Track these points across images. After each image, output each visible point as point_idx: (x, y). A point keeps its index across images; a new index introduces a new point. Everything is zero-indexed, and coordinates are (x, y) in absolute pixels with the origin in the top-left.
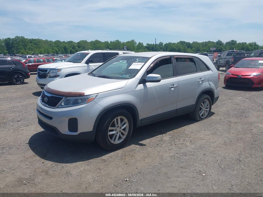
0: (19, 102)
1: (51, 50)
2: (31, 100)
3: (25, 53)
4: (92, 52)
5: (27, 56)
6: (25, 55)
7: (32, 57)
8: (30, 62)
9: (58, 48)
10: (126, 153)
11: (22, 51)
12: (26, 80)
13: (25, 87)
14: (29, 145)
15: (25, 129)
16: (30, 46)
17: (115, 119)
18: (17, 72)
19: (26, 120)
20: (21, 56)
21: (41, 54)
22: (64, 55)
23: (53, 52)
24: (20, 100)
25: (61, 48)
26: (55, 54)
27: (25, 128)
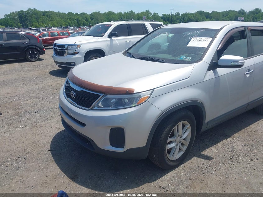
0: (35, 85)
1: (63, 23)
2: (49, 81)
3: (38, 26)
4: (115, 24)
5: (41, 29)
6: (38, 28)
7: (45, 30)
8: (44, 36)
9: (71, 21)
10: (192, 174)
11: (35, 24)
12: (41, 57)
13: (41, 64)
14: (52, 154)
15: (45, 126)
16: (43, 19)
17: (176, 127)
18: (32, 48)
19: (45, 110)
20: (35, 29)
21: (54, 26)
22: (78, 28)
23: (66, 24)
24: (36, 81)
25: (73, 20)
26: (69, 27)
27: (44, 123)
